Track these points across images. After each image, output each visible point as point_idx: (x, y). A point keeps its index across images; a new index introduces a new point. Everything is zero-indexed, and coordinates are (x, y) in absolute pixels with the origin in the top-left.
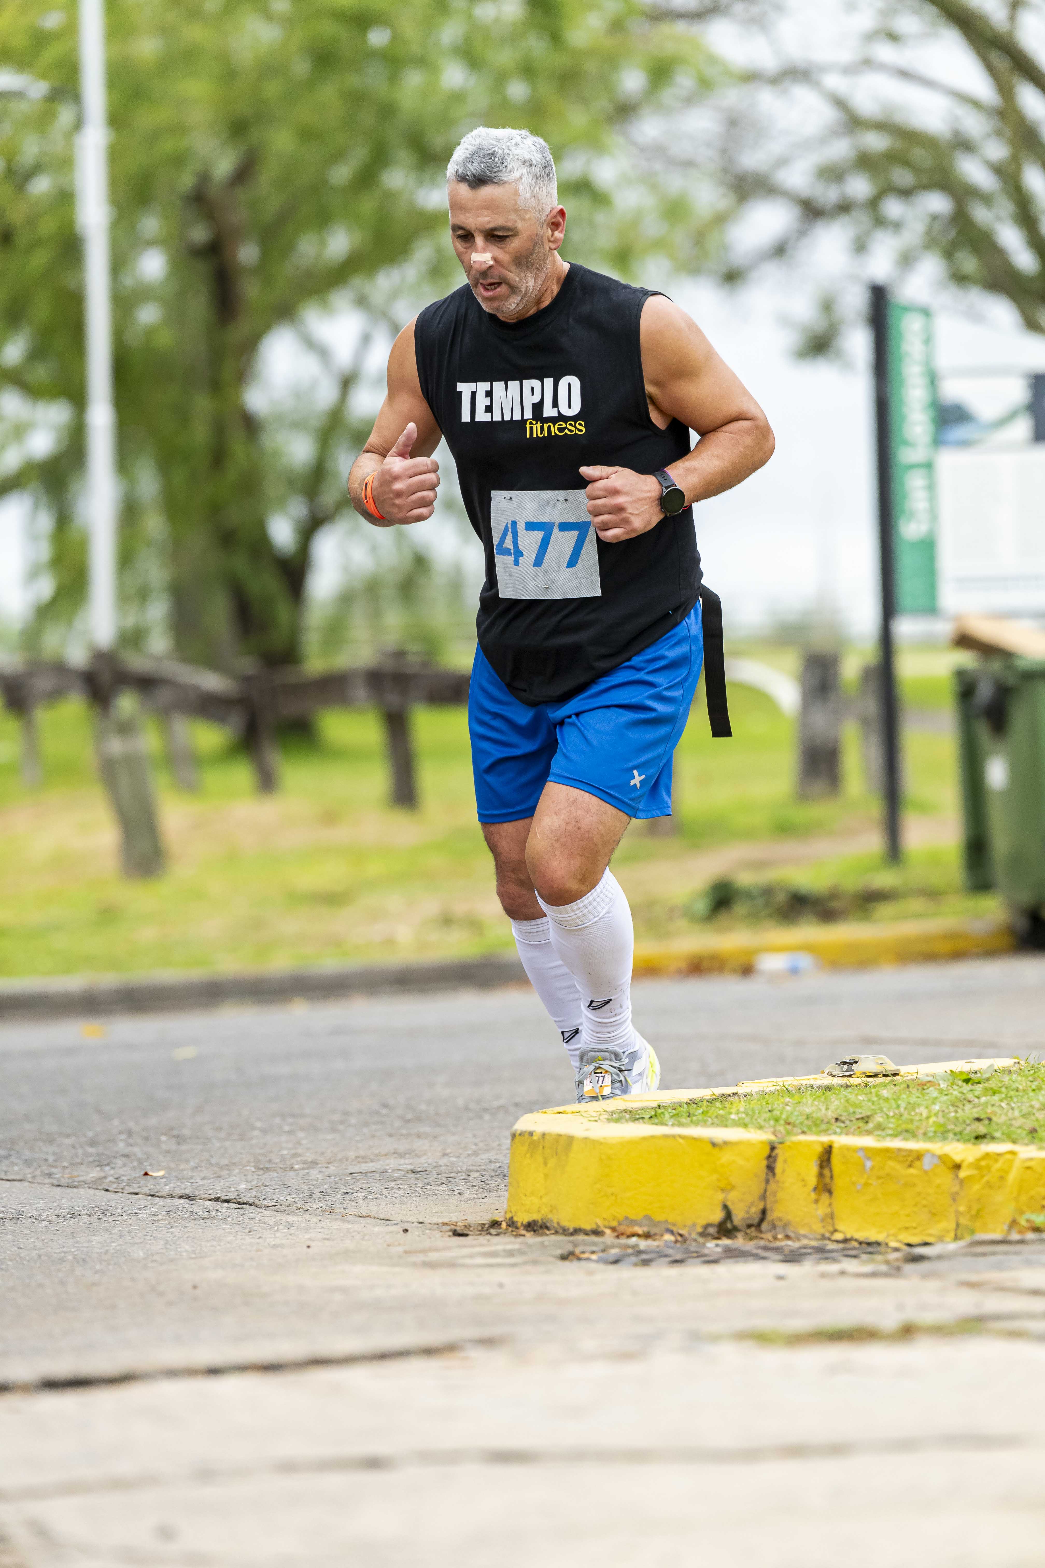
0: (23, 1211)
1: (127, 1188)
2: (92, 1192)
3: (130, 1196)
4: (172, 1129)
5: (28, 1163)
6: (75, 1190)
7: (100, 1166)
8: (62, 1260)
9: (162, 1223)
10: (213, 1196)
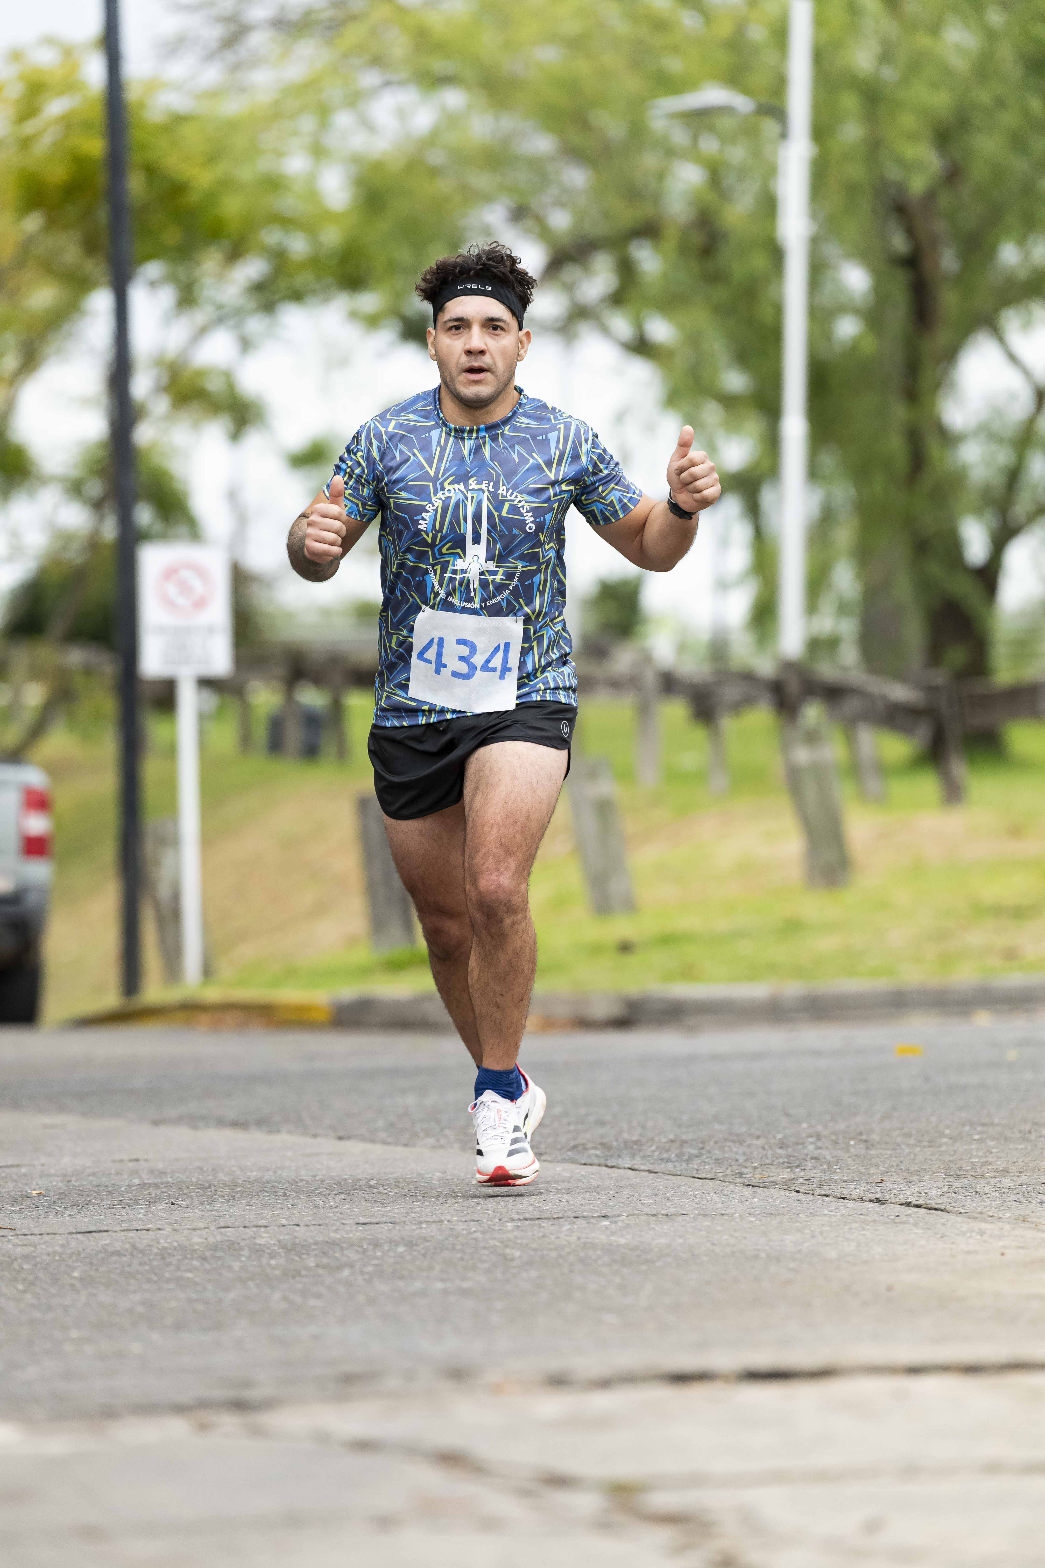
0: (716, 1209)
1: (817, 1190)
2: (782, 1192)
3: (821, 1198)
4: (861, 1134)
5: (719, 1162)
6: (766, 1190)
7: (790, 1167)
8: (756, 1257)
9: (854, 1225)
10: (904, 1201)
